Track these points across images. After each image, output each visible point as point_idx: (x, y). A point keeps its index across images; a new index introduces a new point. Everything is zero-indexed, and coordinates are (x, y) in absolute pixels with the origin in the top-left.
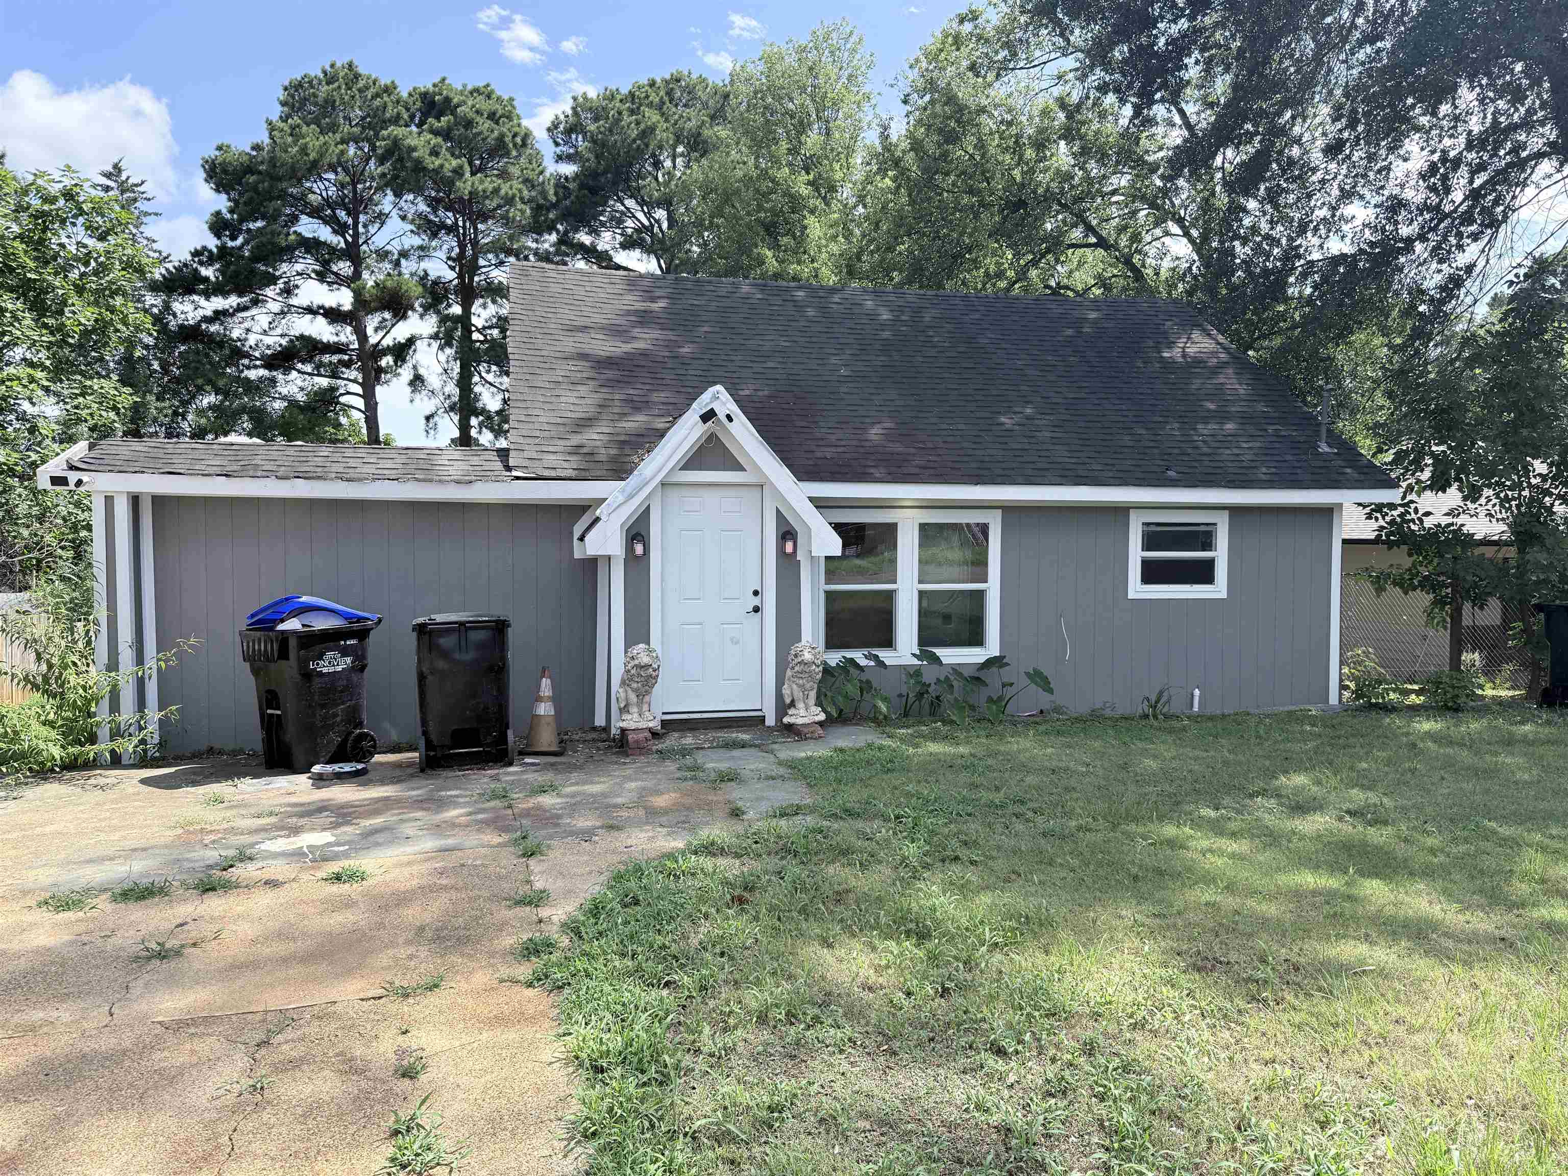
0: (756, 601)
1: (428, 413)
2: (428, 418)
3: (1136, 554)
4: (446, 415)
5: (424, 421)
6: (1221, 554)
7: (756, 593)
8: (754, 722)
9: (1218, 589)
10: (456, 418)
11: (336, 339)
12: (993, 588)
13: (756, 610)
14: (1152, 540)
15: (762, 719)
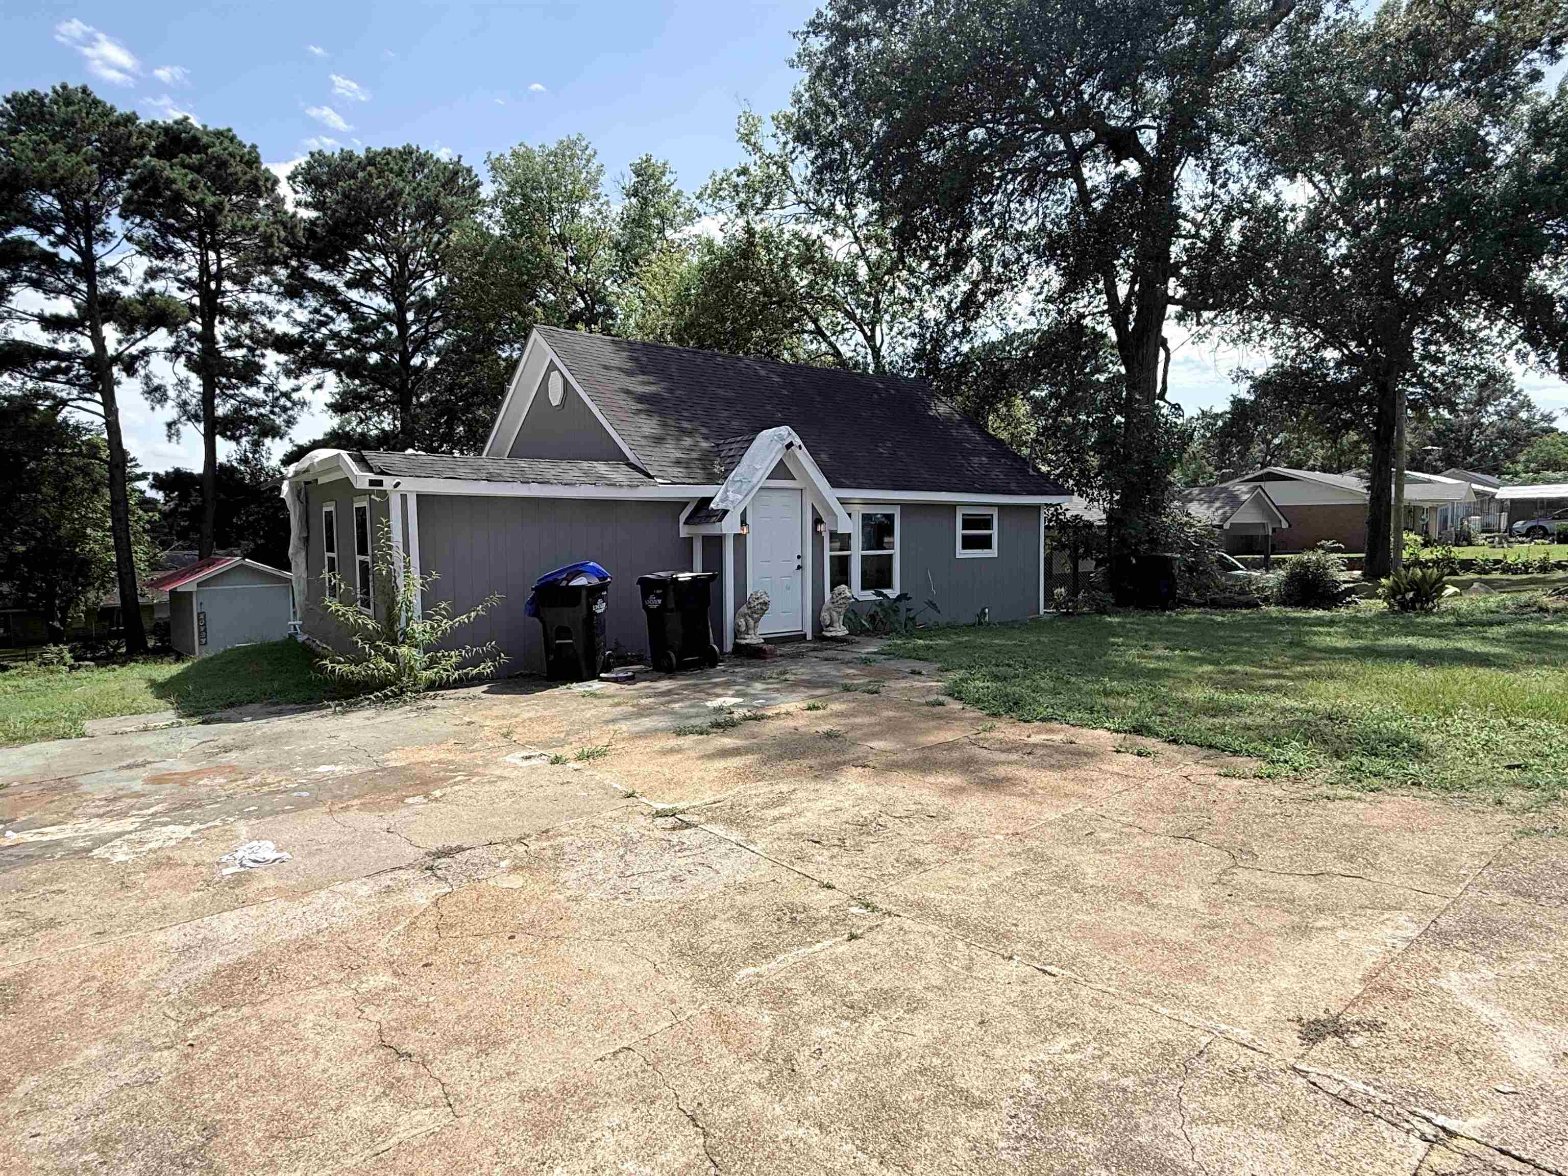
0: (799, 562)
1: (170, 420)
2: (170, 425)
3: (960, 532)
4: (189, 423)
5: (165, 428)
6: (994, 532)
7: (799, 557)
8: (802, 637)
9: (993, 553)
10: (201, 426)
11: (50, 345)
12: (896, 552)
13: (799, 567)
14: (967, 524)
15: (805, 635)
